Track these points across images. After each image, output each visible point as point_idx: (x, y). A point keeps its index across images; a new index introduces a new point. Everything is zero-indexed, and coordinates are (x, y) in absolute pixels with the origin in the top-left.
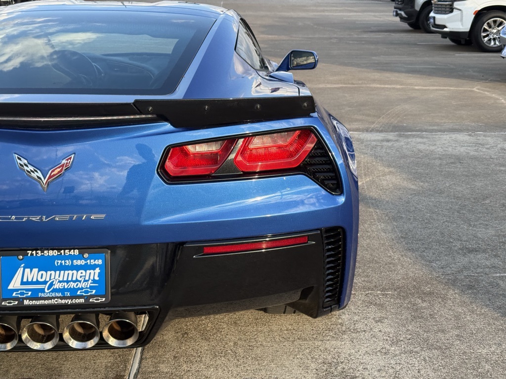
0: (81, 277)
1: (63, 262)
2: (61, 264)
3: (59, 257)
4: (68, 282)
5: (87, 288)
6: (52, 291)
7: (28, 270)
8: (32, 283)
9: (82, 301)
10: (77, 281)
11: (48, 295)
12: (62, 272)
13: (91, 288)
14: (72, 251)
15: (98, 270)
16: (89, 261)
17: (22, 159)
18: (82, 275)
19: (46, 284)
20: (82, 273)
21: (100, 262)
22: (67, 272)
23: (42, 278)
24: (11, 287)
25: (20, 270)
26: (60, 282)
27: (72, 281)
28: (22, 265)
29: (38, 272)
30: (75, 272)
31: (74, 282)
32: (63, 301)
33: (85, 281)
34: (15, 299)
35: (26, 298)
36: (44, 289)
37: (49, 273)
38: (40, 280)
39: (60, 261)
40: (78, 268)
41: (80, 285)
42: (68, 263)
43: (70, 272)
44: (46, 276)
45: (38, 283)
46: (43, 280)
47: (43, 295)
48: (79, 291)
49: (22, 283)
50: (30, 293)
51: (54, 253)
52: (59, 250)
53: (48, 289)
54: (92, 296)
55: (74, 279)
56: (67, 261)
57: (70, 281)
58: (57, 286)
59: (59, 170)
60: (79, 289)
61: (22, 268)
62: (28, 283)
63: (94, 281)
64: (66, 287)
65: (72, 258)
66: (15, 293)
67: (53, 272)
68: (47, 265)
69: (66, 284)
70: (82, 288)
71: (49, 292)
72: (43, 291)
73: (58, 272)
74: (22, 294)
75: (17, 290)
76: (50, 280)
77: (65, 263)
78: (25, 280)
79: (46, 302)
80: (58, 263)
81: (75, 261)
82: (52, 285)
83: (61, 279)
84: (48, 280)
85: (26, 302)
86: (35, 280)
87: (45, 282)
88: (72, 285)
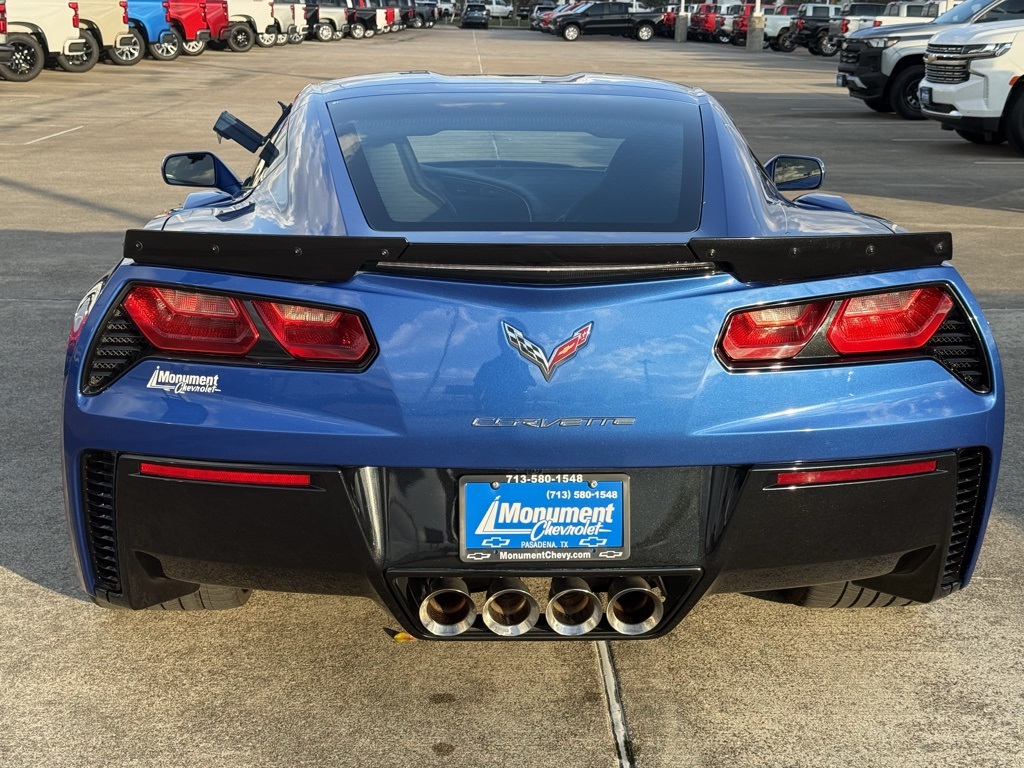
0: (585, 518)
1: (559, 493)
2: (556, 496)
3: (555, 486)
4: (565, 525)
5: (594, 535)
6: (541, 540)
7: (505, 506)
8: (512, 525)
9: (587, 555)
10: (579, 523)
11: (535, 545)
12: (557, 509)
13: (601, 535)
14: (574, 476)
15: (611, 508)
16: (597, 493)
17: (515, 330)
18: (587, 514)
19: (532, 528)
20: (586, 512)
21: (614, 495)
22: (564, 510)
23: (526, 518)
24: (479, 531)
25: (494, 506)
26: (553, 524)
27: (571, 523)
28: (498, 498)
29: (521, 508)
30: (576, 509)
31: (575, 525)
32: (559, 556)
33: (591, 524)
34: (487, 550)
35: (504, 549)
36: (529, 535)
37: (537, 510)
38: (523, 521)
39: (554, 493)
40: (581, 503)
41: (583, 531)
42: (566, 495)
43: (569, 510)
44: (533, 514)
45: (520, 525)
46: (528, 521)
47: (527, 545)
48: (582, 541)
49: (497, 525)
50: (508, 541)
51: (547, 479)
52: (554, 473)
53: (536, 536)
54: (601, 549)
55: (575, 521)
56: (565, 493)
57: (569, 524)
58: (549, 531)
59: (569, 347)
60: (582, 536)
61: (497, 502)
62: (505, 525)
63: (605, 525)
64: (562, 533)
65: (573, 487)
66: (485, 541)
67: (543, 509)
68: (534, 498)
69: (562, 528)
70: (587, 536)
71: (537, 541)
72: (527, 538)
73: (550, 510)
74: (496, 542)
75: (488, 536)
76: (539, 521)
77: (562, 495)
78: (501, 521)
79: (534, 556)
80: (550, 495)
81: (576, 493)
82: (541, 529)
83: (555, 521)
84: (535, 521)
85: (503, 556)
86: (515, 521)
87: (531, 525)
88: (572, 530)
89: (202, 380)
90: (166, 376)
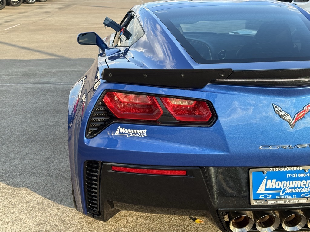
0: (303, 185)
1: (292, 175)
2: (291, 176)
3: (290, 172)
4: (295, 188)
5: (307, 192)
6: (285, 195)
7: (269, 181)
8: (272, 189)
9: (305, 201)
10: (301, 187)
11: (282, 197)
12: (291, 182)
14: (298, 167)
16: (308, 174)
17: (278, 107)
18: (304, 184)
19: (281, 190)
20: (304, 182)
22: (294, 182)
23: (278, 186)
24: (258, 192)
25: (265, 181)
26: (290, 188)
28: (266, 178)
29: (276, 182)
30: (299, 182)
31: (299, 188)
32: (293, 201)
33: (306, 187)
34: (262, 199)
35: (269, 199)
36: (280, 193)
37: (283, 182)
38: (277, 187)
39: (290, 175)
40: (301, 179)
41: (303, 191)
42: (295, 175)
43: (297, 182)
44: (281, 184)
45: (276, 189)
46: (279, 187)
47: (279, 197)
48: (302, 195)
49: (266, 189)
50: (271, 196)
51: (287, 169)
52: (290, 167)
53: (282, 193)
55: (299, 186)
56: (294, 174)
57: (296, 188)
58: (288, 191)
60: (302, 193)
61: (266, 180)
62: (269, 189)
64: (294, 192)
65: (298, 172)
66: (261, 196)
67: (285, 182)
68: (281, 177)
69: (293, 189)
70: (304, 193)
71: (283, 195)
72: (279, 194)
73: (288, 182)
74: (265, 196)
75: (262, 194)
76: (284, 187)
77: (293, 175)
78: (267, 187)
79: (282, 202)
80: (288, 176)
81: (299, 174)
82: (285, 190)
83: (291, 186)
84: (282, 187)
85: (270, 202)
86: (274, 187)
87: (280, 189)
88: (298, 190)
89: (139, 131)
90: (123, 130)
